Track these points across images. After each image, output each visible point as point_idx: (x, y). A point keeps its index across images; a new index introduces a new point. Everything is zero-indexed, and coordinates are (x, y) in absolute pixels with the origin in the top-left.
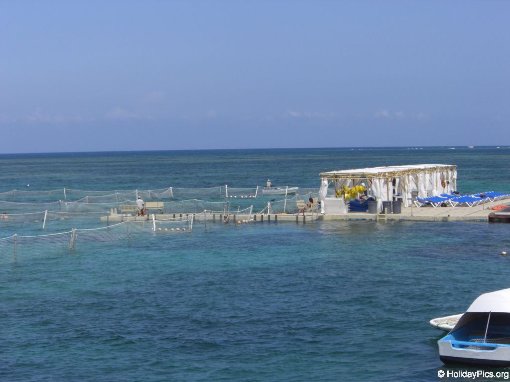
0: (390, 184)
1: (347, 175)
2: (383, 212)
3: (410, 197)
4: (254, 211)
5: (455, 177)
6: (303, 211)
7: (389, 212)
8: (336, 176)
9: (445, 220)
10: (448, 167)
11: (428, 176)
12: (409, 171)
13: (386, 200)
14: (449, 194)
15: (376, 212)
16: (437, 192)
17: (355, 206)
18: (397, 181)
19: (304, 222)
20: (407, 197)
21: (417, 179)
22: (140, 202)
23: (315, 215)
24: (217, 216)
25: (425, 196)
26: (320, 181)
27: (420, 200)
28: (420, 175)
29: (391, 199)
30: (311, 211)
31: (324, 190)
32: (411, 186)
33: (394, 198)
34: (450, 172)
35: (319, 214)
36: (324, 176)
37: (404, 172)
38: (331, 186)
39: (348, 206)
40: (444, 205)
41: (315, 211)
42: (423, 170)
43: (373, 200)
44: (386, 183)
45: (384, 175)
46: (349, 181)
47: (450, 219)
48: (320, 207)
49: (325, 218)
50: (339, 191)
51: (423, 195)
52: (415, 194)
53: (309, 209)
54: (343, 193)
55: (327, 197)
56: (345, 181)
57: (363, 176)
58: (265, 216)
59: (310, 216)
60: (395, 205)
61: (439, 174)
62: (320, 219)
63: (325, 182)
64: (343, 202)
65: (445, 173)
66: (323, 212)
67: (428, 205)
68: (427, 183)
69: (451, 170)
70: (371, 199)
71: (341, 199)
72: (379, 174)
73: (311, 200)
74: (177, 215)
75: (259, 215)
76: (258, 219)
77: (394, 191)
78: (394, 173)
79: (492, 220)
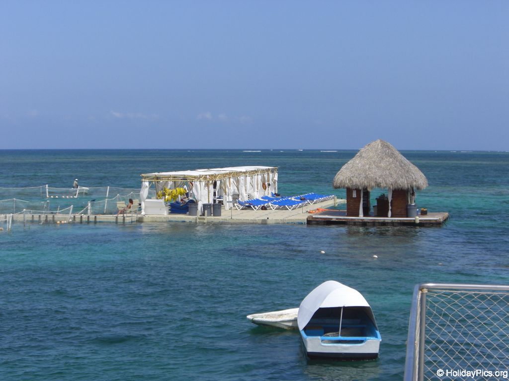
0: (211, 187)
1: (168, 177)
2: (203, 215)
3: (231, 200)
5: (276, 178)
6: (123, 212)
7: (210, 214)
8: (157, 178)
9: (264, 223)
10: (269, 169)
11: (248, 178)
12: (230, 173)
13: (206, 202)
14: (270, 196)
15: (196, 214)
16: (257, 195)
17: (175, 208)
18: (218, 183)
19: (124, 223)
20: (228, 199)
21: (238, 181)
23: (135, 217)
24: (36, 217)
25: (246, 199)
26: (141, 182)
27: (240, 203)
28: (242, 178)
29: (211, 202)
30: (130, 212)
31: (145, 192)
32: (231, 188)
33: (215, 201)
34: (271, 175)
35: (139, 216)
36: (145, 178)
37: (225, 175)
39: (168, 208)
40: (264, 208)
41: (135, 212)
42: (244, 173)
43: (194, 203)
44: (207, 185)
45: (205, 178)
46: (170, 183)
47: (269, 222)
48: (140, 209)
49: (145, 220)
50: (160, 192)
51: (244, 198)
52: (236, 197)
53: (129, 210)
54: (164, 195)
55: (148, 198)
56: (166, 183)
57: (185, 178)
58: (85, 217)
59: (130, 217)
60: (215, 207)
61: (260, 177)
62: (140, 220)
63: (146, 183)
64: (163, 204)
65: (266, 176)
66: (143, 213)
67: (249, 207)
68: (248, 184)
69: (273, 171)
70: (192, 201)
71: (162, 201)
72: (200, 177)
73: (131, 201)
75: (78, 216)
76: (78, 220)
77: (215, 193)
78: (215, 176)
79: (310, 222)
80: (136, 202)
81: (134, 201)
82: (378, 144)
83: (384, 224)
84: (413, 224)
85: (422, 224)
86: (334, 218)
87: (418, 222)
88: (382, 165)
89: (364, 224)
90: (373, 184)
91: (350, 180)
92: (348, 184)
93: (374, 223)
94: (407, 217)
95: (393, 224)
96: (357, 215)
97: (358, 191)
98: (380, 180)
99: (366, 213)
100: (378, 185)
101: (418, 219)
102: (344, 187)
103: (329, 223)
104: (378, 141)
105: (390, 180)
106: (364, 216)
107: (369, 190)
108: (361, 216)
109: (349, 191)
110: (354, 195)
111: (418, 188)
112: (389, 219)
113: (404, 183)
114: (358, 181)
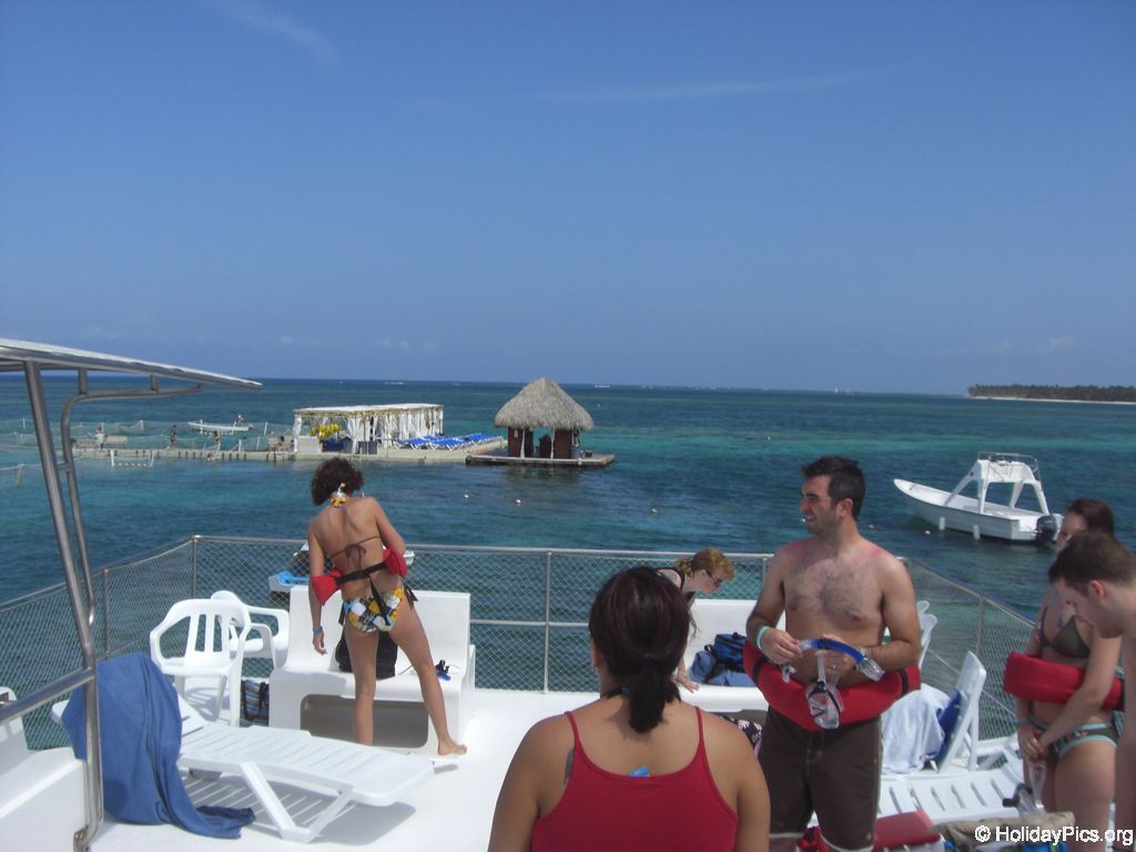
0: (368, 423)
1: (323, 413)
2: (358, 452)
3: (390, 437)
4: (222, 449)
5: (441, 417)
6: (274, 449)
7: (365, 452)
8: (312, 414)
9: (421, 462)
10: (432, 409)
11: (410, 416)
12: (389, 410)
13: (362, 439)
14: (433, 436)
15: (350, 452)
16: (421, 434)
17: (328, 445)
18: (376, 420)
19: (275, 461)
20: (387, 436)
21: (398, 419)
22: (100, 437)
23: (287, 454)
24: (183, 451)
25: (407, 438)
26: (294, 418)
27: (400, 442)
28: (402, 416)
29: (368, 439)
31: (298, 428)
32: (390, 426)
33: (371, 438)
34: (435, 413)
35: (291, 453)
36: (298, 413)
37: (384, 412)
38: (306, 423)
39: (321, 445)
40: (424, 447)
41: (287, 450)
42: (406, 410)
43: (349, 440)
44: (363, 422)
45: (362, 413)
46: (325, 419)
47: (426, 461)
48: (292, 446)
49: (298, 457)
50: (313, 429)
51: (405, 436)
52: (396, 435)
53: (280, 448)
54: (318, 431)
55: (301, 434)
56: (321, 420)
57: (339, 414)
58: (234, 454)
59: (282, 455)
60: (371, 446)
61: (423, 415)
62: (292, 459)
63: (299, 419)
64: (317, 441)
65: (430, 414)
66: (296, 450)
67: (408, 446)
68: (410, 422)
69: (437, 409)
70: (347, 438)
71: (315, 438)
72: (356, 413)
73: (282, 439)
74: (140, 451)
75: (227, 453)
76: (227, 457)
77: (371, 431)
78: (373, 412)
79: (470, 462)
80: (288, 439)
81: (286, 438)
82: (542, 382)
83: (545, 465)
84: (575, 466)
85: (585, 467)
86: (494, 458)
87: (580, 463)
88: (546, 404)
89: (525, 464)
90: (536, 423)
91: (512, 419)
92: (509, 423)
93: (535, 464)
94: (570, 458)
95: (554, 465)
96: (519, 455)
97: (520, 431)
98: (542, 420)
99: (528, 454)
100: (541, 425)
101: (580, 461)
102: (505, 426)
103: (488, 463)
104: (543, 380)
105: (553, 420)
106: (526, 456)
107: (531, 429)
108: (523, 457)
109: (511, 430)
110: (516, 435)
111: (582, 429)
112: (551, 460)
113: (567, 423)
114: (520, 420)
